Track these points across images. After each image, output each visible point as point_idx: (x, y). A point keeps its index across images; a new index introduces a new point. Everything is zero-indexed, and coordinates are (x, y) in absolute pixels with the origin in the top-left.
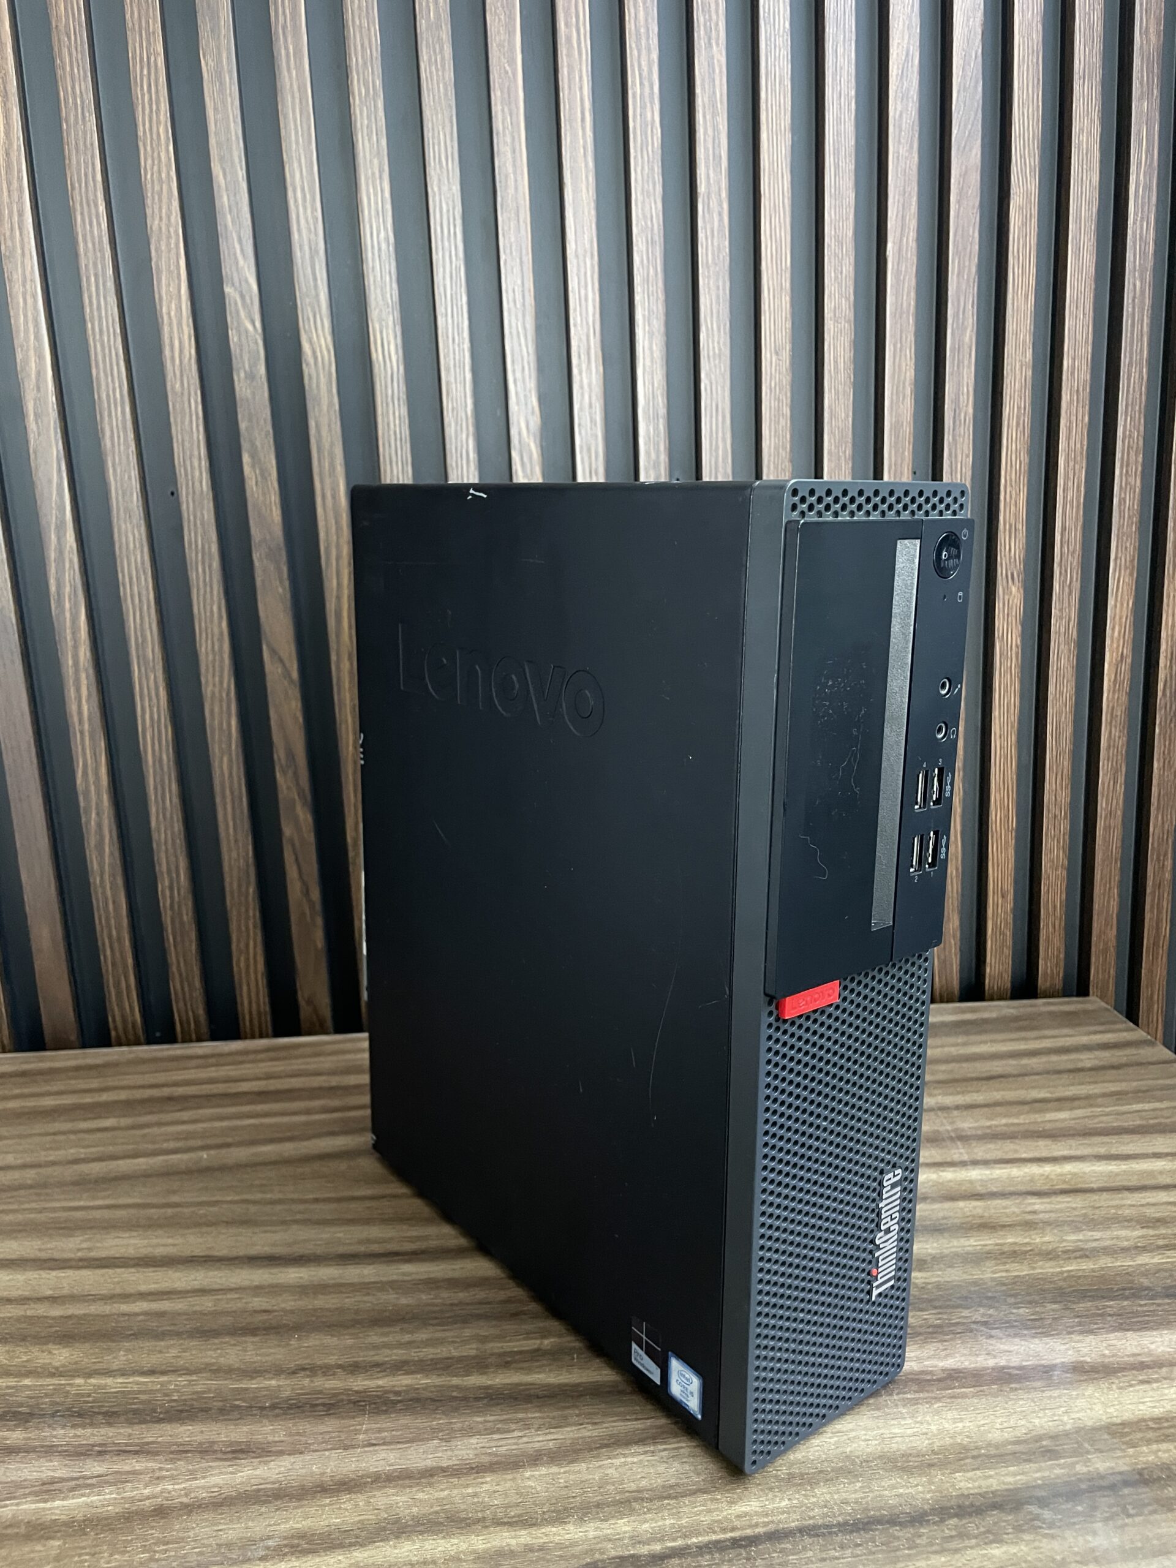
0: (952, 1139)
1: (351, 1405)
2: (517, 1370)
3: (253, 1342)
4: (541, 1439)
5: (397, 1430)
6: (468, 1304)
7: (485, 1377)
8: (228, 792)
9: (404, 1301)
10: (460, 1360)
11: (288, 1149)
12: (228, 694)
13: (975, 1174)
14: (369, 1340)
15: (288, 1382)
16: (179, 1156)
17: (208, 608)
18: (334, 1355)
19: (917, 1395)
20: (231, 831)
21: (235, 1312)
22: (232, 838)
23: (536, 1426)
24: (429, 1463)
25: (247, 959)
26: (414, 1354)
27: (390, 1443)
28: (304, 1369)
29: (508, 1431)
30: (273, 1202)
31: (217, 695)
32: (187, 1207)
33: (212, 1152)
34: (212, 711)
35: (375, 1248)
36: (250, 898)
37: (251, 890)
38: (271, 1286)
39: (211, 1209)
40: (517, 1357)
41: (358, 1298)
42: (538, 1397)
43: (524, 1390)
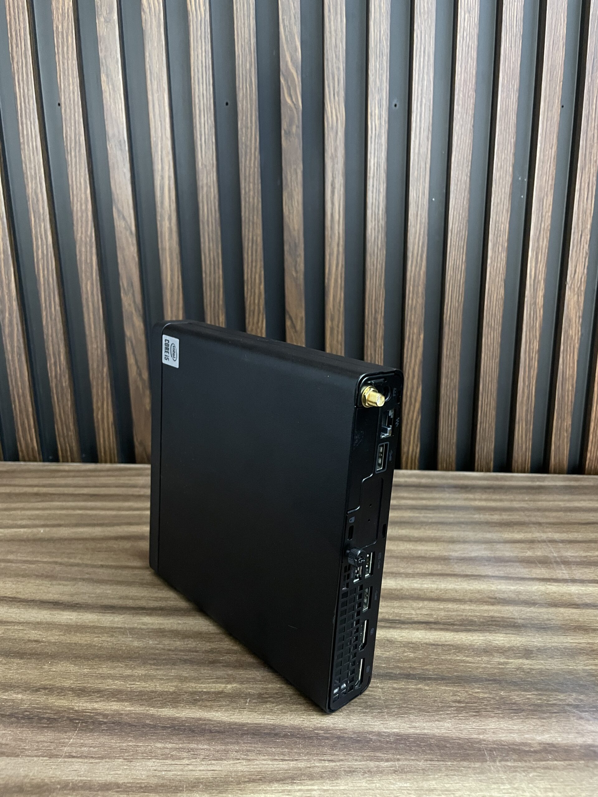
0: (557, 563)
1: (68, 722)
2: (201, 707)
3: (17, 664)
4: (202, 768)
5: (94, 747)
6: (181, 651)
7: (175, 710)
8: (90, 304)
9: (136, 644)
10: (161, 694)
11: (97, 531)
12: (91, 240)
13: (574, 589)
14: (100, 671)
15: (30, 697)
16: (25, 530)
17: (78, 180)
18: (71, 680)
19: (516, 764)
20: (93, 330)
21: (15, 639)
22: (93, 336)
23: (202, 757)
24: (109, 778)
25: (103, 414)
26: (128, 686)
27: (86, 757)
28: (45, 689)
29: (180, 759)
30: (72, 565)
31: (83, 239)
32: (15, 563)
33: (47, 529)
34: (80, 251)
35: (130, 603)
36: (105, 375)
37: (105, 370)
38: (48, 624)
39: (31, 566)
40: (204, 697)
41: (104, 638)
42: (211, 732)
43: (202, 724)
